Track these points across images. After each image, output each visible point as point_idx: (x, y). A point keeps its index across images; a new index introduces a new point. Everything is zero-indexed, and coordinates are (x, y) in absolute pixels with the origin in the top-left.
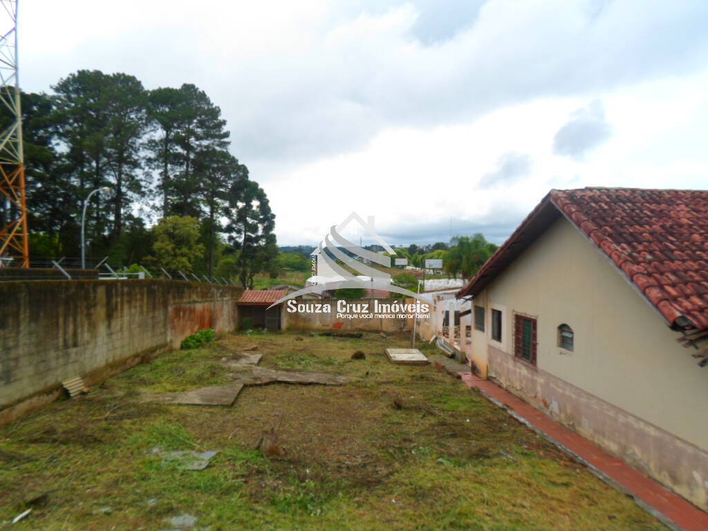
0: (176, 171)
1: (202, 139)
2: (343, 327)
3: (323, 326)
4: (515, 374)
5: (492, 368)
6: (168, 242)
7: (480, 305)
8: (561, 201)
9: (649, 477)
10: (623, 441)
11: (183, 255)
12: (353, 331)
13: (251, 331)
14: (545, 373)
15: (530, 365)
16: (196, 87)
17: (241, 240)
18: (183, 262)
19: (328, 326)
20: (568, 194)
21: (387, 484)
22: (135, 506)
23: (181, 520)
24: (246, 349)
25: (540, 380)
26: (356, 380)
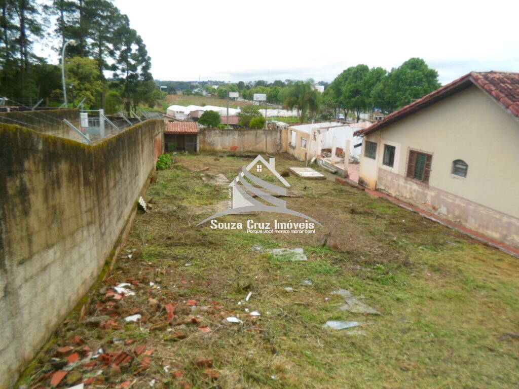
0: (67, 17)
2: (238, 150)
3: (224, 148)
4: (408, 190)
5: (380, 183)
6: (74, 79)
7: (373, 140)
8: (482, 81)
10: (505, 232)
11: (86, 89)
12: (244, 152)
13: (176, 153)
14: (434, 189)
15: (424, 184)
17: (124, 76)
18: (88, 96)
19: (227, 149)
20: (483, 76)
21: (413, 264)
22: (302, 285)
23: (341, 292)
24: (202, 169)
25: (431, 194)
26: (304, 193)
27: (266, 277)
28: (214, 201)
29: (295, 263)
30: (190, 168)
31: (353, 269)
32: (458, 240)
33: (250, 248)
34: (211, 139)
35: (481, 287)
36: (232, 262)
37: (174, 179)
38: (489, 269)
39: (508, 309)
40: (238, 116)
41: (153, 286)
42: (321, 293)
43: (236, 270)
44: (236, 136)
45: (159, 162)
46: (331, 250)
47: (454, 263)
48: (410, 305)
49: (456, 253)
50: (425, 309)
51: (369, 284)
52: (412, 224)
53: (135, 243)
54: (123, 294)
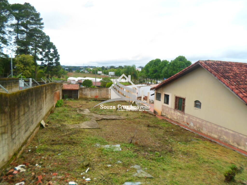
0: (20, 36)
1: (33, 25)
2: (98, 97)
3: (91, 97)
4: (176, 115)
5: (163, 112)
6: (21, 65)
7: (159, 92)
8: (204, 64)
9: (229, 144)
10: (219, 135)
11: (27, 69)
12: (101, 99)
13: (67, 99)
14: (187, 115)
15: (182, 112)
16: (30, 4)
17: (47, 63)
18: (27, 72)
19: (93, 97)
20: (204, 62)
21: (174, 151)
22: (116, 164)
23: (136, 167)
24: (78, 107)
25: (186, 117)
26: (126, 117)
27: (99, 160)
28: (81, 122)
29: (115, 152)
30: (72, 106)
31: (144, 155)
32: (197, 139)
33: (94, 145)
34: (85, 93)
35: (206, 162)
36: (83, 152)
37: (63, 111)
38: (211, 153)
39: (218, 173)
40: (101, 82)
41: (37, 166)
42: (125, 167)
43: (84, 157)
44: (97, 91)
45: (57, 103)
46: (134, 145)
47: (194, 150)
48: (169, 172)
49: (196, 145)
50: (177, 174)
51: (151, 162)
52: (176, 132)
53: (35, 144)
54: (19, 171)
